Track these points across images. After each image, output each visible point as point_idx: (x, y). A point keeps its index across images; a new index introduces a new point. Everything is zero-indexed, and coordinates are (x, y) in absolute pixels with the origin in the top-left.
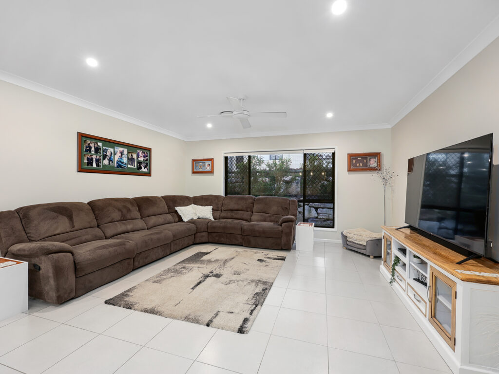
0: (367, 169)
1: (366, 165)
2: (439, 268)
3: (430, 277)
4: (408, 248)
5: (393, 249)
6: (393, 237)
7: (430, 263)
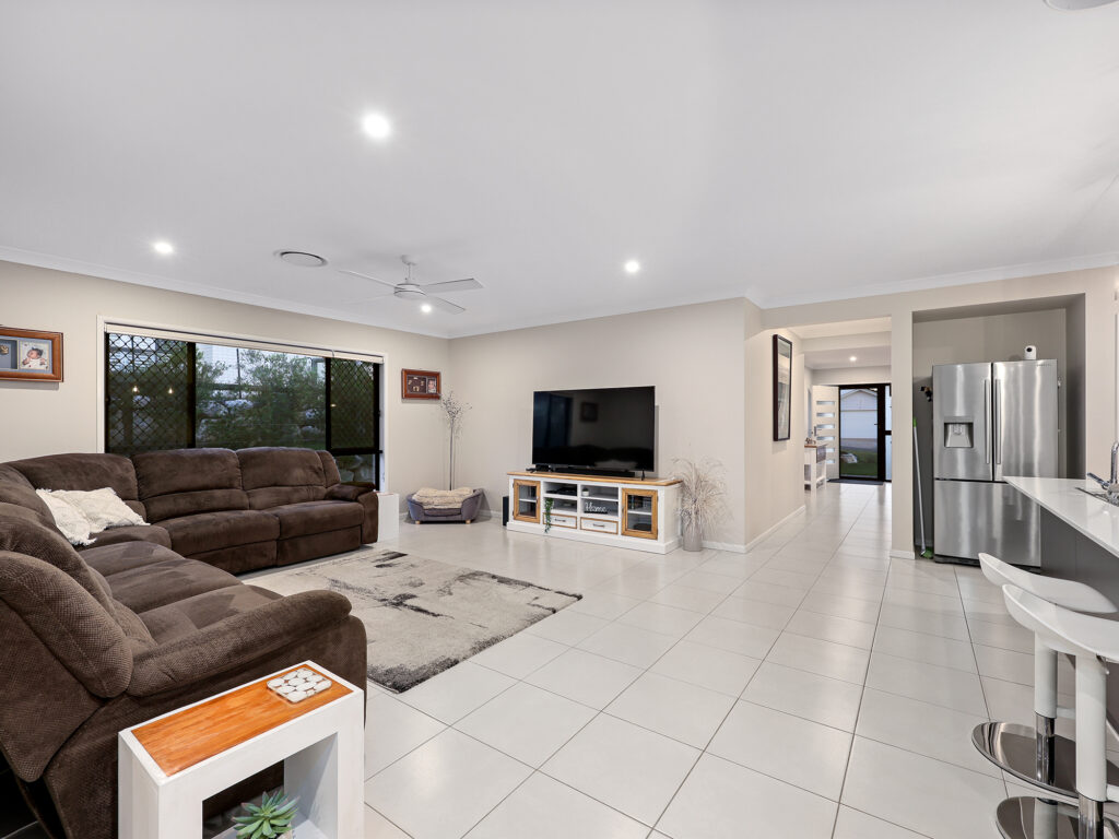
0: (425, 396)
1: (424, 389)
2: (636, 486)
3: (621, 500)
4: (580, 481)
5: (542, 494)
6: (543, 480)
7: (623, 486)
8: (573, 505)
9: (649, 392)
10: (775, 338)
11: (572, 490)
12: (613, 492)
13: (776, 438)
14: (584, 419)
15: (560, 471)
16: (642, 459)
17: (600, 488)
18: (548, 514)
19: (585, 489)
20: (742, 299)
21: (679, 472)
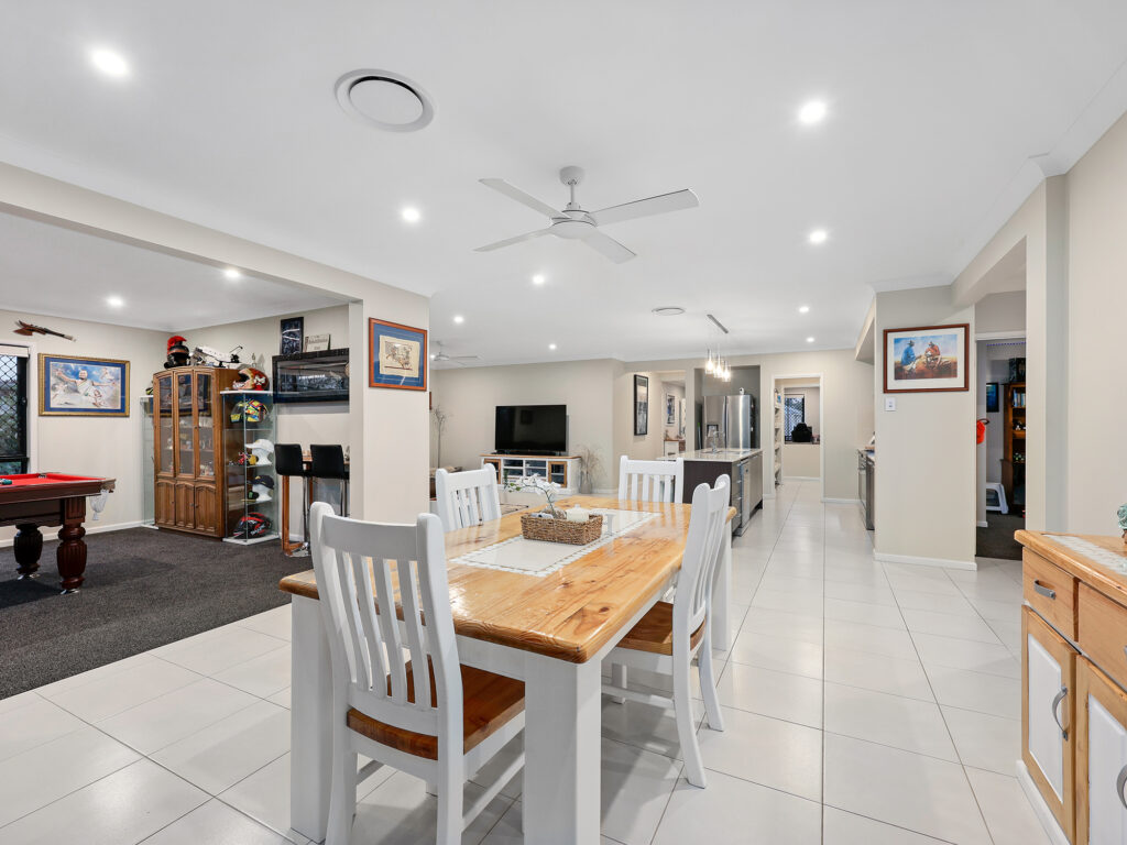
2: (556, 460)
3: (548, 468)
4: (525, 458)
5: (502, 466)
6: (502, 458)
7: (548, 460)
8: (520, 473)
9: (563, 408)
10: (635, 376)
11: (520, 463)
12: (543, 463)
13: (635, 433)
14: (522, 422)
15: (512, 453)
16: (559, 446)
17: (535, 462)
18: (506, 478)
19: (527, 462)
20: (610, 359)
21: (579, 452)
